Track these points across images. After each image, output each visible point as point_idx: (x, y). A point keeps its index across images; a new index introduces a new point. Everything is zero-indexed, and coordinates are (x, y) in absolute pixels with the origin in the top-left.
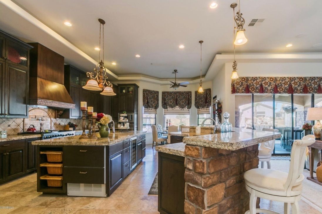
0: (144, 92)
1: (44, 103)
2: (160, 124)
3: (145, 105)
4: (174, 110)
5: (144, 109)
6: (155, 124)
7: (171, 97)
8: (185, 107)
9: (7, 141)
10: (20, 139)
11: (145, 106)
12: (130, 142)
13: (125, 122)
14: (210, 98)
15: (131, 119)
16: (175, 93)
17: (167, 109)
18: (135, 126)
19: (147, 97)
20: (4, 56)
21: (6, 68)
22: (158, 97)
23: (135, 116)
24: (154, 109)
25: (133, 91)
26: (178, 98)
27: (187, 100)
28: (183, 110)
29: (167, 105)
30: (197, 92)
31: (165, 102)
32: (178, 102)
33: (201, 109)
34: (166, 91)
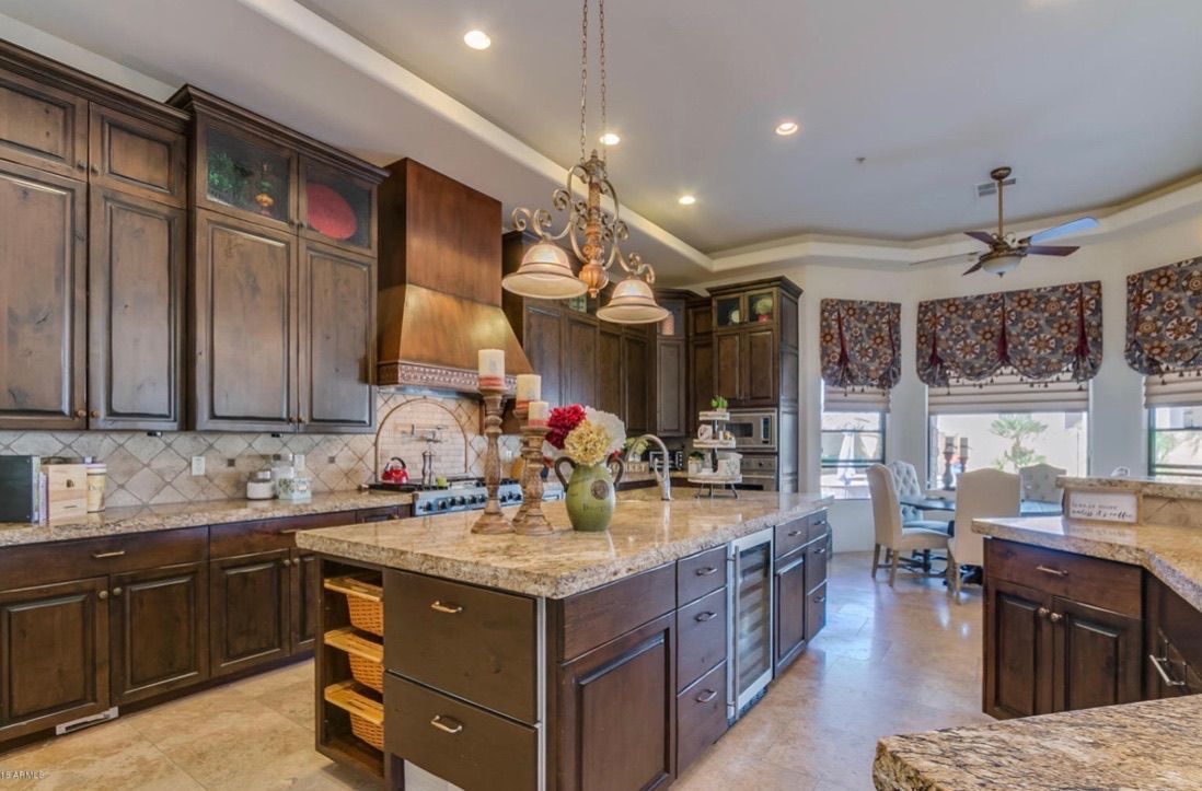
0: (826, 314)
1: (421, 378)
2: (907, 460)
3: (829, 372)
4: (985, 389)
5: (827, 392)
6: (883, 461)
7: (972, 321)
8: (1059, 371)
9: (292, 515)
10: (337, 510)
11: (830, 376)
12: (726, 560)
13: (719, 449)
15: (766, 435)
16: (995, 301)
17: (948, 386)
18: (786, 468)
19: (841, 334)
20: (292, 214)
21: (302, 259)
22: (898, 332)
23: (786, 421)
24: (875, 389)
25: (775, 312)
26: (1014, 323)
27: (1072, 331)
28: (1046, 386)
29: (945, 364)
30: (1141, 279)
31: (934, 350)
32: (1015, 347)
33: (1178, 374)
34: (941, 298)
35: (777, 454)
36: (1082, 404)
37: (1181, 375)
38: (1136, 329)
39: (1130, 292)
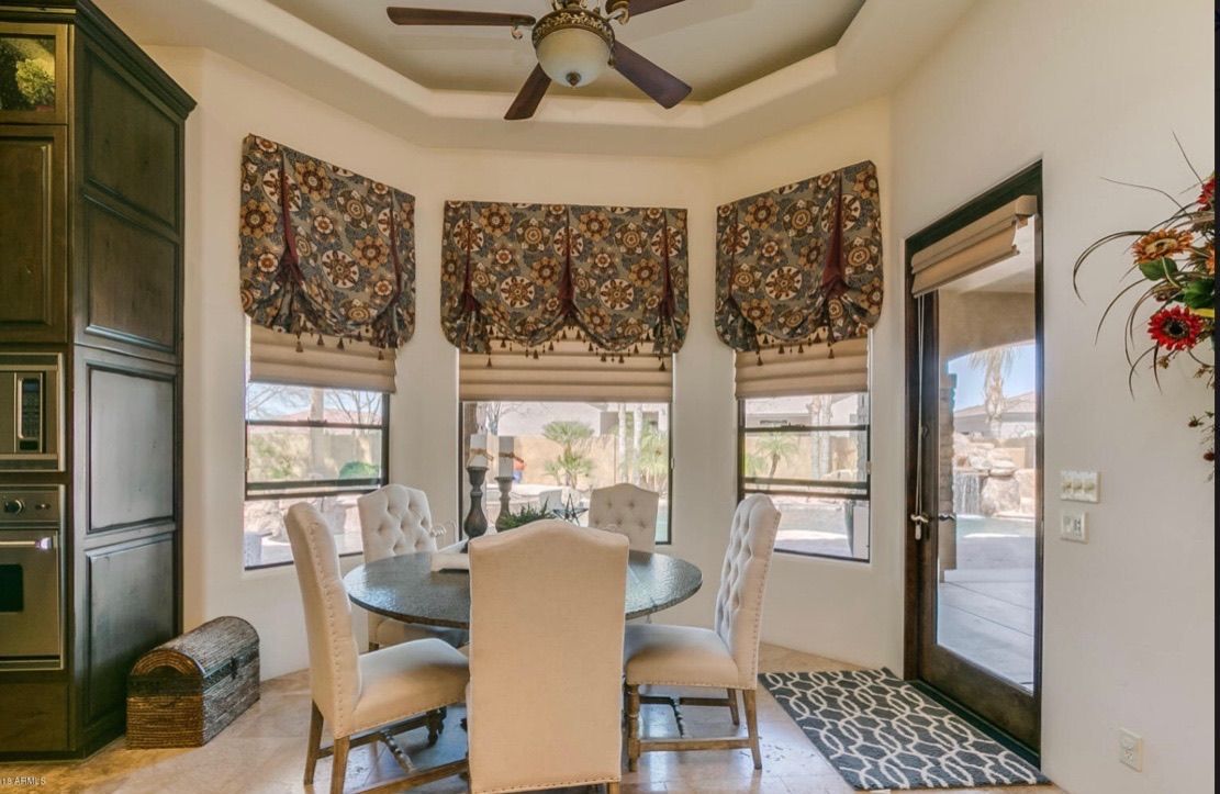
0: (252, 168)
3: (258, 295)
4: (543, 360)
5: (254, 341)
7: (524, 246)
8: (638, 338)
14: (874, 250)
15: (30, 428)
16: (557, 217)
17: (488, 350)
19: (284, 216)
24: (365, 346)
26: (582, 257)
27: (655, 277)
28: (621, 361)
29: (483, 312)
30: (735, 211)
31: (467, 286)
32: (583, 294)
33: (777, 350)
34: (479, 199)
35: (67, 478)
36: (662, 390)
37: (781, 351)
38: (731, 281)
39: (721, 230)
